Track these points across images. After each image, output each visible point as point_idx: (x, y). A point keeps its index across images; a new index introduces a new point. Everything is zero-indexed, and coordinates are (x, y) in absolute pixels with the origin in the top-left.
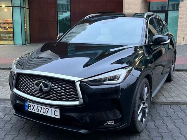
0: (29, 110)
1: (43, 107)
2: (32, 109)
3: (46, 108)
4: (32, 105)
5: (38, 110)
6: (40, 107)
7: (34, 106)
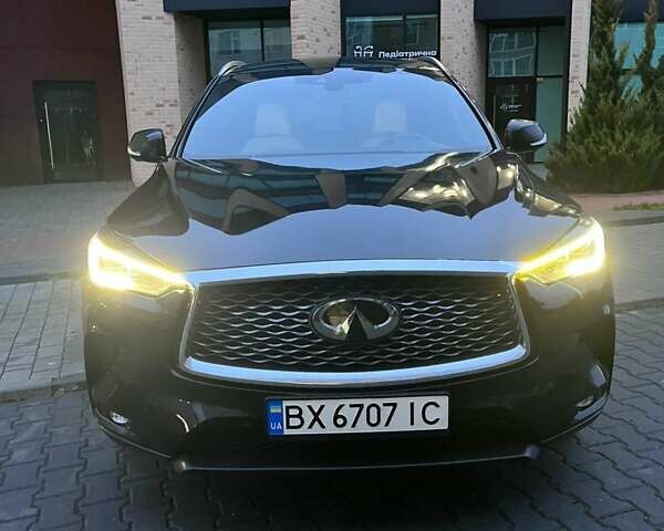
0: (287, 432)
1: (367, 402)
2: (307, 424)
3: (385, 405)
4: (310, 407)
5: (340, 421)
6: (351, 406)
7: (322, 407)
